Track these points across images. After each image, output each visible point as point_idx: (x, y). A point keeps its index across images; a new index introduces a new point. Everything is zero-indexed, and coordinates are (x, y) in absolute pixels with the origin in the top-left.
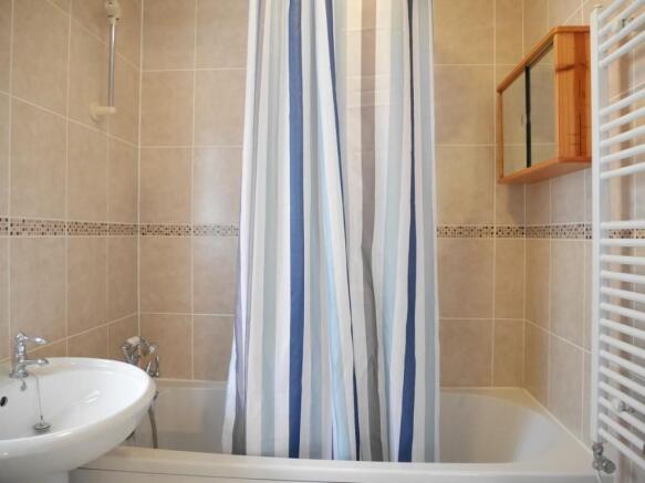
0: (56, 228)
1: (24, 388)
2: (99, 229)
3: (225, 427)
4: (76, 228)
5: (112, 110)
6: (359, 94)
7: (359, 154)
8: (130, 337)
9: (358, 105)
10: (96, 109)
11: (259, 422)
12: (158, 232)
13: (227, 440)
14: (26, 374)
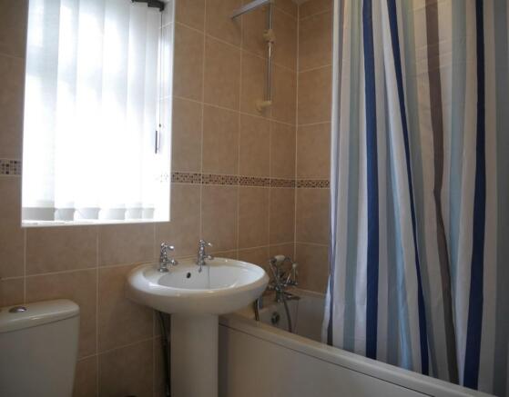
0: (232, 180)
1: (200, 271)
2: (264, 182)
3: (324, 324)
4: (245, 181)
5: (269, 103)
6: (427, 60)
7: (429, 112)
8: (277, 255)
9: (426, 70)
10: (260, 103)
11: (342, 328)
12: (308, 185)
13: (324, 334)
14: (204, 264)
